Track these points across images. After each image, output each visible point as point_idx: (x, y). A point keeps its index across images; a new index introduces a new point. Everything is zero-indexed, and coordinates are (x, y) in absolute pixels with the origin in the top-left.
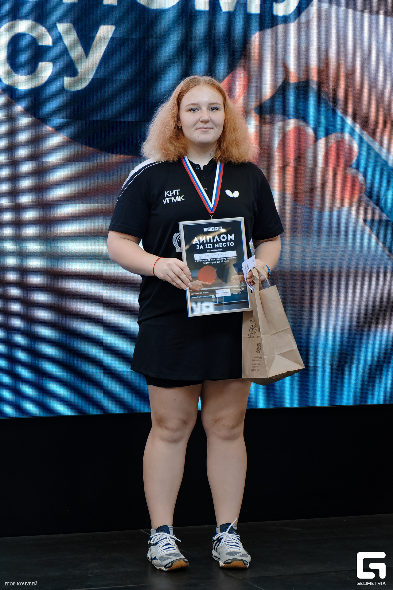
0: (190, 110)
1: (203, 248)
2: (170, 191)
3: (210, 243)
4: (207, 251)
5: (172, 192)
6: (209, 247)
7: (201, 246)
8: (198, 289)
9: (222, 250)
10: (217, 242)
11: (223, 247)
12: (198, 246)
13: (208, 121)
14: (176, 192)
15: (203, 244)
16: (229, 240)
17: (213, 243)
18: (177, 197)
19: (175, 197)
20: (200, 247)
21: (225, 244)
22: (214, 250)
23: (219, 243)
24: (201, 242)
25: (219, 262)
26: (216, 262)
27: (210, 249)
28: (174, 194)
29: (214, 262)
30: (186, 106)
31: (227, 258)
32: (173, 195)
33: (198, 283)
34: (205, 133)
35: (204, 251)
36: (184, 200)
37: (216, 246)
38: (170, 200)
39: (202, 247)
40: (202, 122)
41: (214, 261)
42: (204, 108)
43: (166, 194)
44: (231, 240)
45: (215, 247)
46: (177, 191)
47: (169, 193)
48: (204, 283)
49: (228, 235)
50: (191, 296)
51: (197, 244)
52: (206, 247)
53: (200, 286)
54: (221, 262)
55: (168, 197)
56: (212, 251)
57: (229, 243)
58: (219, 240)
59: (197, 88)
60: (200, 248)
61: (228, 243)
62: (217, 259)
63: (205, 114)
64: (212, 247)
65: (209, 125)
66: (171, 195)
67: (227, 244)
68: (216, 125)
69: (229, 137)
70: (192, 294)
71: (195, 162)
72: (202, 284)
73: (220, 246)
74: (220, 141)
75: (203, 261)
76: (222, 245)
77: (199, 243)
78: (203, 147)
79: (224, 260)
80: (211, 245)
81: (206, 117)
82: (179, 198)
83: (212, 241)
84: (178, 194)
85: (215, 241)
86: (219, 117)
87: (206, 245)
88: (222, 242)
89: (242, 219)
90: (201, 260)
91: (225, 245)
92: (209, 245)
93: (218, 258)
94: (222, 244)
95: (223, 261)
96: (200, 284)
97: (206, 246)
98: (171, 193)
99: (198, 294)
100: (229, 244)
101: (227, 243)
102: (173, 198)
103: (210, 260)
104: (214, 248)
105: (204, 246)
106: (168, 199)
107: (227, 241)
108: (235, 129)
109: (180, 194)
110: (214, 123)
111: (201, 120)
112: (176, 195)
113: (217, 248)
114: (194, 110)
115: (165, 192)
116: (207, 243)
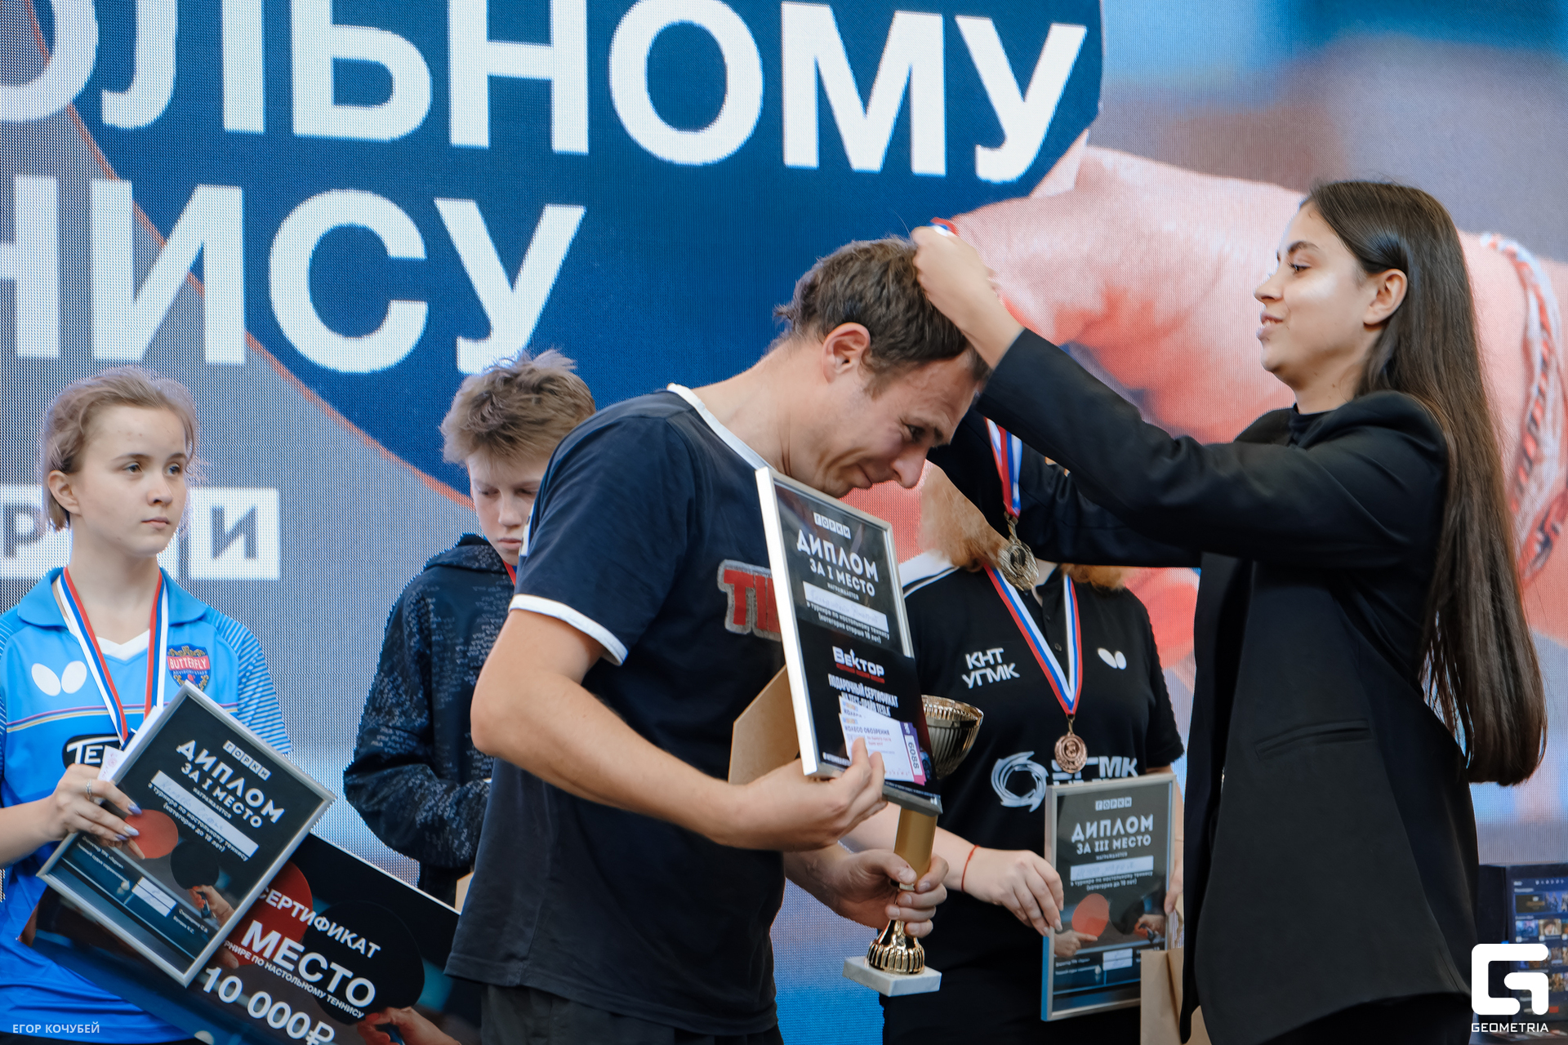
2: (980, 654)
3: (1105, 837)
5: (985, 654)
10: (1119, 836)
14: (994, 655)
15: (1091, 841)
16: (1142, 829)
17: (1111, 839)
18: (999, 668)
19: (994, 668)
28: (992, 662)
31: (1134, 876)
32: (987, 662)
36: (1016, 675)
38: (984, 677)
43: (970, 660)
44: (1147, 831)
45: (1116, 848)
46: (998, 651)
47: (977, 659)
51: (1079, 841)
53: (1075, 944)
54: (1120, 884)
57: (1141, 837)
66: (983, 664)
77: (1082, 840)
79: (1127, 879)
80: (1107, 842)
82: (1006, 672)
84: (999, 660)
87: (1097, 843)
90: (1083, 880)
92: (1102, 843)
95: (1124, 882)
96: (1075, 940)
98: (982, 659)
100: (1142, 840)
102: (989, 672)
106: (977, 674)
109: (1006, 660)
112: (997, 663)
115: (967, 657)
116: (1099, 838)
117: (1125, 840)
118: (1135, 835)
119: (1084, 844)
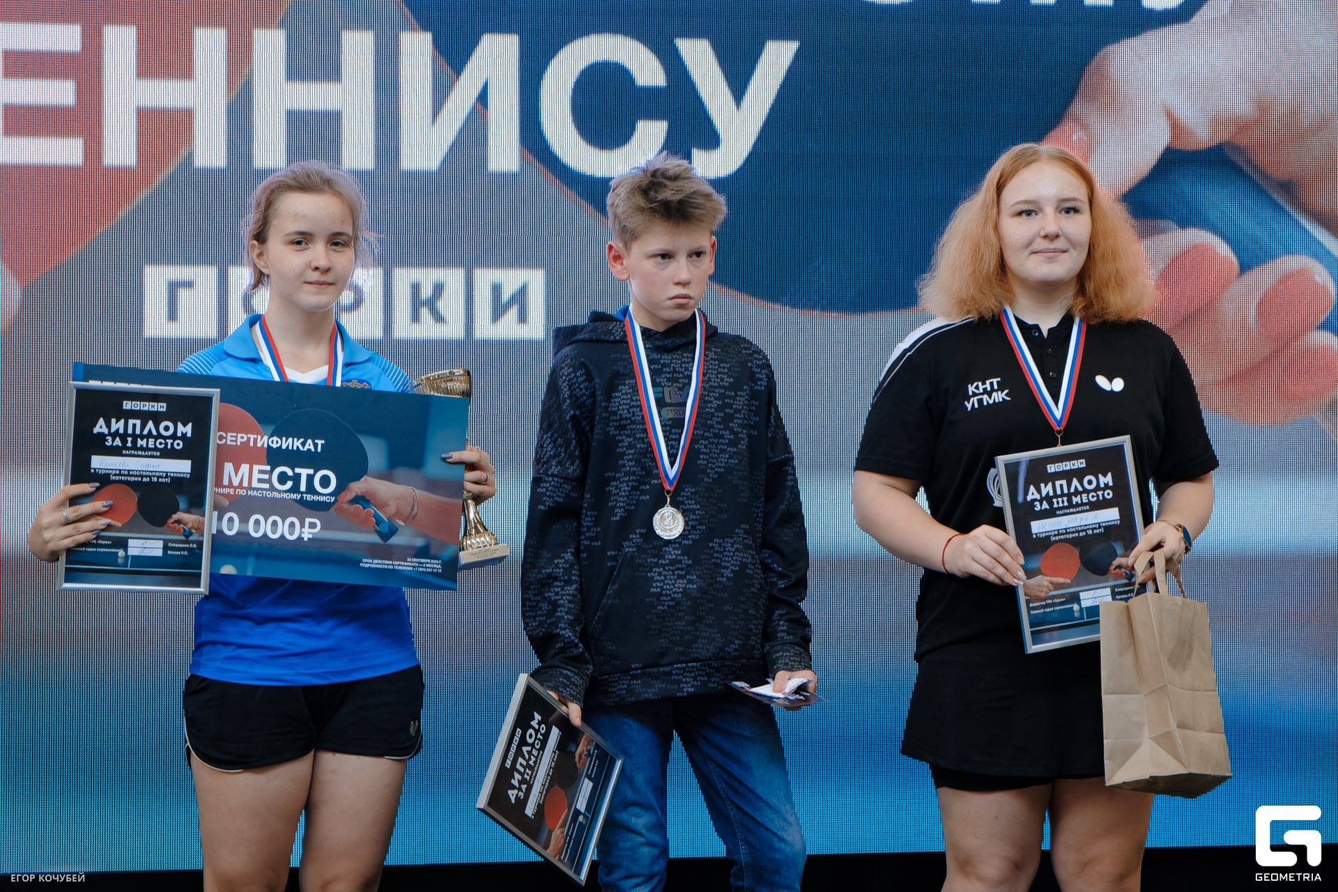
0: (1020, 214)
1: (1048, 507)
2: (980, 384)
3: (1063, 495)
4: (1058, 512)
5: (984, 383)
6: (1061, 505)
7: (1045, 502)
8: (1043, 595)
9: (1088, 507)
10: (1077, 493)
11: (1090, 503)
12: (1037, 503)
13: (1057, 236)
14: (992, 384)
15: (1048, 499)
16: (1102, 485)
17: (1069, 496)
18: (994, 394)
19: (990, 394)
20: (1041, 505)
21: (1095, 494)
22: (1071, 510)
23: (1081, 493)
24: (1043, 495)
25: (1084, 533)
26: (1077, 535)
27: (1064, 508)
28: (989, 389)
29: (1074, 535)
30: (1012, 206)
31: (1099, 525)
32: (985, 389)
33: (1042, 581)
34: (1050, 260)
35: (1050, 513)
36: (1008, 399)
37: (1075, 500)
38: (980, 401)
39: (1045, 505)
40: (1046, 237)
41: (1073, 532)
42: (1049, 210)
43: (971, 389)
44: (1107, 486)
45: (1074, 503)
46: (995, 381)
47: (977, 388)
48: (1055, 580)
49: (1100, 476)
50: (1029, 609)
51: (1035, 500)
52: (1056, 506)
53: (1047, 586)
54: (1086, 533)
55: (975, 395)
56: (1068, 511)
57: (1102, 492)
58: (1080, 489)
59: (1033, 168)
60: (1043, 508)
61: (1100, 493)
62: (1080, 529)
63: (1050, 221)
64: (1066, 504)
65: (1060, 244)
66: (981, 391)
67: (1098, 496)
68: (1073, 244)
69: (1102, 270)
70: (1031, 605)
71: (1030, 321)
72: (1051, 583)
73: (1084, 501)
74: (1082, 277)
75: (1050, 533)
76: (1088, 499)
77: (1039, 497)
78: (1046, 289)
79: (1093, 529)
80: (1065, 499)
81: (1052, 228)
82: (999, 397)
83: (1066, 491)
84: (996, 387)
85: (1072, 490)
86: (1079, 227)
87: (1055, 500)
88: (1088, 492)
89: (1125, 440)
90: (1045, 532)
91: (1093, 497)
92: (1060, 499)
93: (1081, 526)
94: (1088, 496)
95: (1091, 531)
96: (1046, 583)
97: (1055, 503)
98: (981, 387)
99: (1044, 603)
100: (1103, 495)
101: (1098, 493)
102: (985, 397)
103: (1064, 531)
104: (1071, 505)
105: (1051, 504)
106: (975, 399)
107: (1098, 488)
108: (1114, 253)
109: (1001, 388)
110: (1069, 240)
111: (1043, 233)
112: (993, 390)
113: (1077, 505)
114: (1029, 213)
115: (970, 386)
116: (1056, 496)
117: (1084, 496)
118: (1095, 490)
119: (1041, 502)
